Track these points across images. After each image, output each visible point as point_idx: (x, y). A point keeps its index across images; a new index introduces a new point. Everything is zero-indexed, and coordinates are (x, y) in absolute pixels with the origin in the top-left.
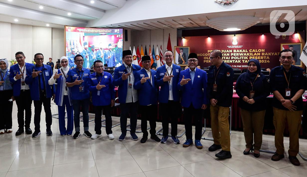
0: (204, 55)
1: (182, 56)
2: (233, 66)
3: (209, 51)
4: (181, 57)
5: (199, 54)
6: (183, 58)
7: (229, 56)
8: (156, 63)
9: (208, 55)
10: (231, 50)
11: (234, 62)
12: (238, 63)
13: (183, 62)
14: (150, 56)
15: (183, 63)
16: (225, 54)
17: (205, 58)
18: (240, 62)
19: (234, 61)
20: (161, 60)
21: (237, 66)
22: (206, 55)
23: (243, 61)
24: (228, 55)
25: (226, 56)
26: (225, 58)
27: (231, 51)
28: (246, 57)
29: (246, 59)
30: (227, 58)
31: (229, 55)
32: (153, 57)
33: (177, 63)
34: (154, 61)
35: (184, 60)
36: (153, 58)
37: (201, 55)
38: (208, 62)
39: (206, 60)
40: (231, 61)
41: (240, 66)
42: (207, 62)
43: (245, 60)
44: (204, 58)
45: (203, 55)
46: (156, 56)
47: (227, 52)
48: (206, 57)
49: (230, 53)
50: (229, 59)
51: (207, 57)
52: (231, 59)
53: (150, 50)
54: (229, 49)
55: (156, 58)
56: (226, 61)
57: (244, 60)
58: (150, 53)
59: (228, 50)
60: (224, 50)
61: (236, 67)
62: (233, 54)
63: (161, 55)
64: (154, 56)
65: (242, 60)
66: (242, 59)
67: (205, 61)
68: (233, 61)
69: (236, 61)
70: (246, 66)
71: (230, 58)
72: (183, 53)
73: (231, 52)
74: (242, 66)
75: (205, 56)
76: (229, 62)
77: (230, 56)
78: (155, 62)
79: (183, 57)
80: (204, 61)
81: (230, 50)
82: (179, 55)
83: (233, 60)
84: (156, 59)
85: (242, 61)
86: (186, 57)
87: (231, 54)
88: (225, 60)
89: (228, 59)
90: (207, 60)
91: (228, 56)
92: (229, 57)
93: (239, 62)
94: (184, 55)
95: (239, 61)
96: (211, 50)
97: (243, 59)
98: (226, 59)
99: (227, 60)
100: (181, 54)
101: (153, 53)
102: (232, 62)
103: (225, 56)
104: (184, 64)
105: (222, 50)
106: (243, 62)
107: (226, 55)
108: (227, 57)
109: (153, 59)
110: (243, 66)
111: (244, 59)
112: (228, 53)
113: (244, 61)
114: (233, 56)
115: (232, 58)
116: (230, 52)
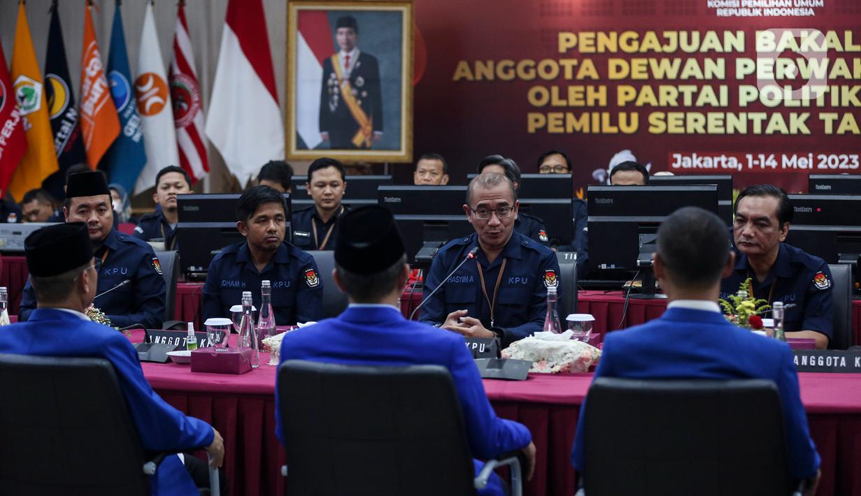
0: (527, 69)
1: (352, 81)
2: (749, 157)
3: (566, 41)
4: (346, 88)
5: (490, 64)
6: (358, 97)
7: (723, 82)
8: (136, 138)
9: (562, 68)
10: (741, 34)
11: (757, 129)
12: (790, 135)
13: (354, 127)
14: (93, 80)
15: (359, 139)
16: (692, 62)
17: (539, 96)
18: (805, 130)
19: (758, 118)
20: (178, 114)
21: (784, 158)
22: (548, 69)
23: (828, 118)
24: (716, 69)
25: (700, 83)
26: (695, 96)
27: (735, 41)
28: (845, 88)
29: (845, 103)
30: (707, 95)
31: (721, 74)
32: (110, 89)
33: (312, 134)
34: (123, 122)
35: (367, 113)
36: (114, 98)
37: (506, 70)
38: (564, 125)
39: (547, 109)
40: (737, 124)
41: (804, 163)
42: (552, 129)
43: (841, 110)
44: (531, 96)
45: (523, 70)
46: (142, 80)
47: (704, 49)
48: (548, 84)
49: (731, 58)
50: (724, 102)
51: (555, 90)
52: (734, 106)
53: (90, 33)
54: (723, 26)
55: (137, 94)
56: (700, 117)
57: (835, 116)
58: (92, 56)
59: (712, 35)
60: (684, 35)
61: (774, 164)
62: (749, 62)
63: (177, 71)
64: (123, 85)
65: (822, 116)
66: (820, 103)
67: (534, 122)
68: (750, 123)
69: (777, 123)
70: (850, 162)
71: (733, 96)
72: (354, 54)
73: (740, 47)
74: (816, 162)
75: (538, 81)
76: (725, 125)
77: (733, 83)
78: (132, 126)
79: (360, 90)
80: (531, 117)
81: (728, 35)
82: (328, 69)
83: (751, 116)
84: (141, 108)
85: (814, 123)
86: (383, 84)
87: (740, 62)
88: (694, 108)
89: (714, 103)
90: (552, 116)
91: (715, 83)
92: (724, 90)
93: (794, 131)
94: (367, 70)
95: (798, 124)
96: (584, 30)
97: (828, 108)
98: (700, 103)
99: (707, 109)
100: (343, 62)
101: (118, 59)
102: (743, 129)
103: (692, 80)
104: (363, 147)
105: (671, 35)
106: (828, 129)
107: (699, 76)
108: (708, 90)
109: (116, 101)
110: (826, 161)
111: (835, 102)
112: (712, 54)
113: (836, 124)
114: (751, 79)
115: (746, 95)
116: (728, 49)
